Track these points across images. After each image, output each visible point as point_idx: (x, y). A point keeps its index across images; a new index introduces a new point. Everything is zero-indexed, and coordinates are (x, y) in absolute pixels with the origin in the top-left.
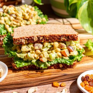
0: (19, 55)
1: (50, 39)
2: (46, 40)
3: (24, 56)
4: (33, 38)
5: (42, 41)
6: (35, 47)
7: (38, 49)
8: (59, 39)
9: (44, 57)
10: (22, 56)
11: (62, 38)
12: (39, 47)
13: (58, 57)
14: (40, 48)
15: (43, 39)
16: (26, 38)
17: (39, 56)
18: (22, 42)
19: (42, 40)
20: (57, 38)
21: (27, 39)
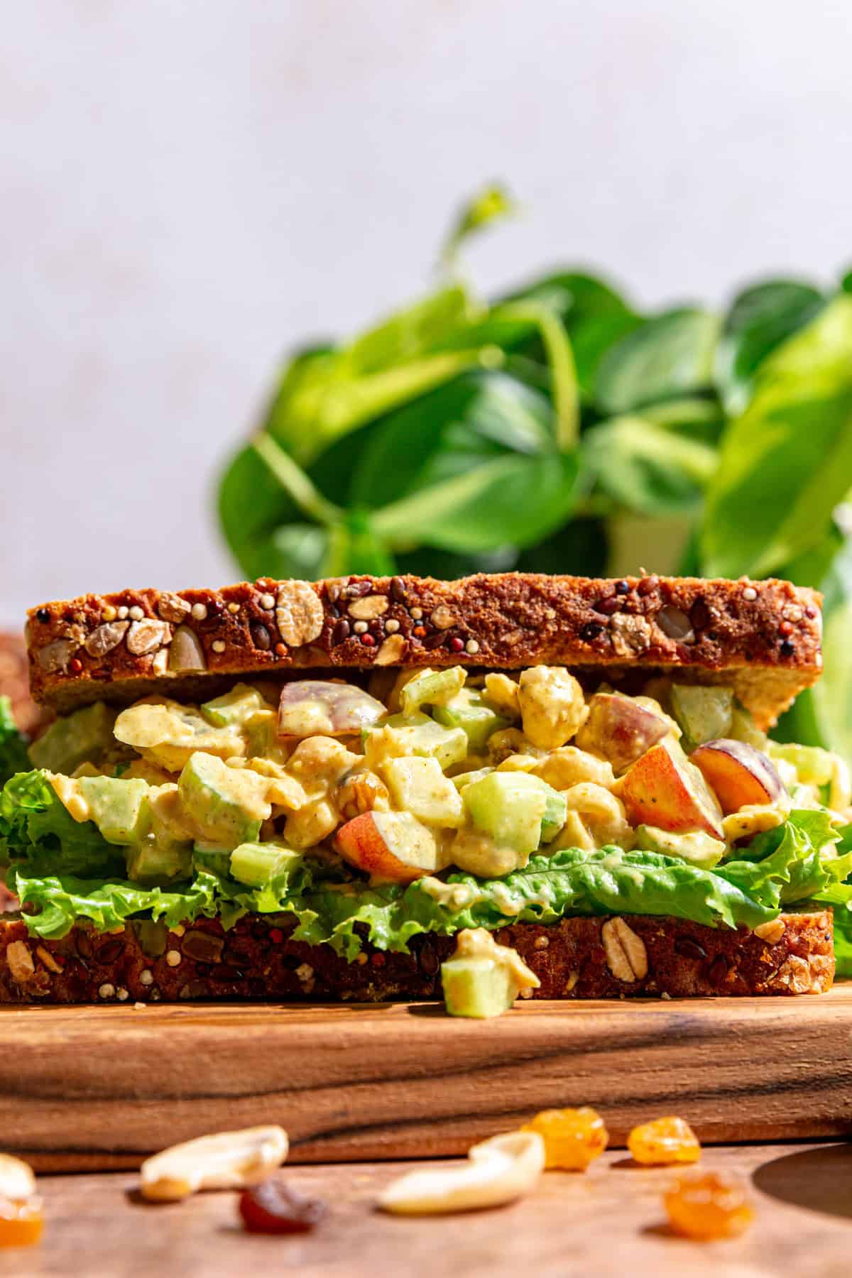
0: (79, 791)
1: (479, 626)
2: (432, 636)
3: (135, 806)
4: (269, 600)
5: (379, 642)
6: (288, 708)
7: (329, 725)
8: (588, 631)
9: (396, 805)
10: (118, 806)
11: (619, 618)
12: (332, 714)
13: (579, 827)
14: (347, 724)
15: (393, 624)
16: (186, 606)
17: (332, 800)
18: (136, 647)
19: (377, 634)
20: (563, 615)
21: (200, 610)
